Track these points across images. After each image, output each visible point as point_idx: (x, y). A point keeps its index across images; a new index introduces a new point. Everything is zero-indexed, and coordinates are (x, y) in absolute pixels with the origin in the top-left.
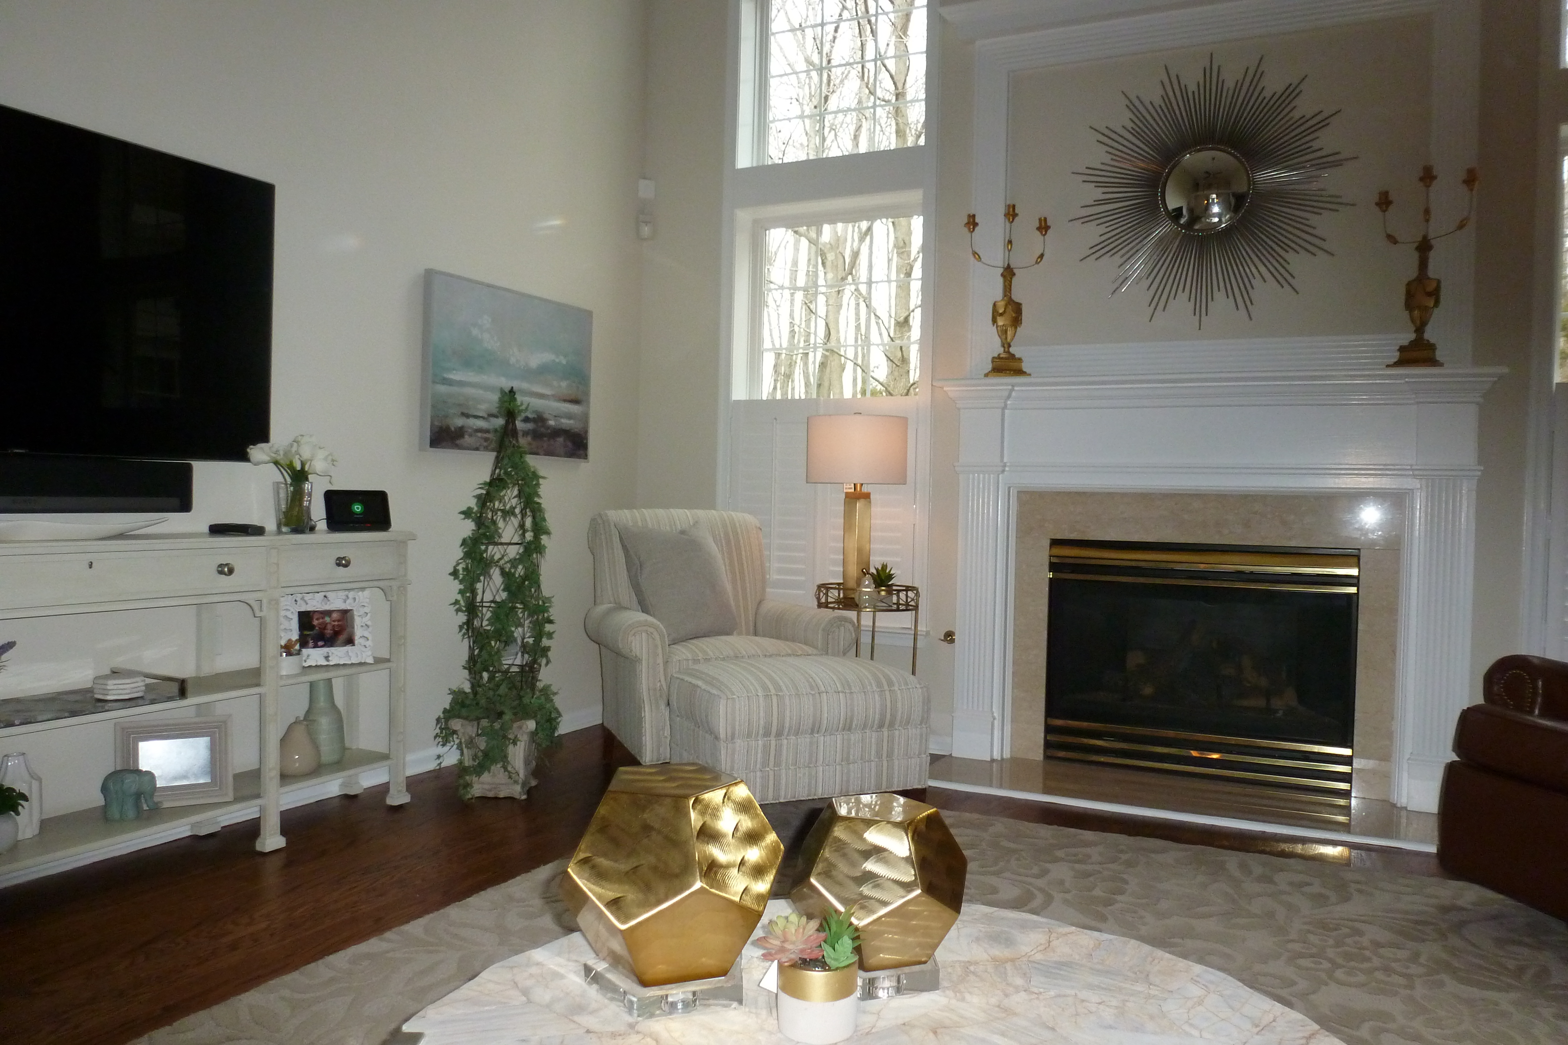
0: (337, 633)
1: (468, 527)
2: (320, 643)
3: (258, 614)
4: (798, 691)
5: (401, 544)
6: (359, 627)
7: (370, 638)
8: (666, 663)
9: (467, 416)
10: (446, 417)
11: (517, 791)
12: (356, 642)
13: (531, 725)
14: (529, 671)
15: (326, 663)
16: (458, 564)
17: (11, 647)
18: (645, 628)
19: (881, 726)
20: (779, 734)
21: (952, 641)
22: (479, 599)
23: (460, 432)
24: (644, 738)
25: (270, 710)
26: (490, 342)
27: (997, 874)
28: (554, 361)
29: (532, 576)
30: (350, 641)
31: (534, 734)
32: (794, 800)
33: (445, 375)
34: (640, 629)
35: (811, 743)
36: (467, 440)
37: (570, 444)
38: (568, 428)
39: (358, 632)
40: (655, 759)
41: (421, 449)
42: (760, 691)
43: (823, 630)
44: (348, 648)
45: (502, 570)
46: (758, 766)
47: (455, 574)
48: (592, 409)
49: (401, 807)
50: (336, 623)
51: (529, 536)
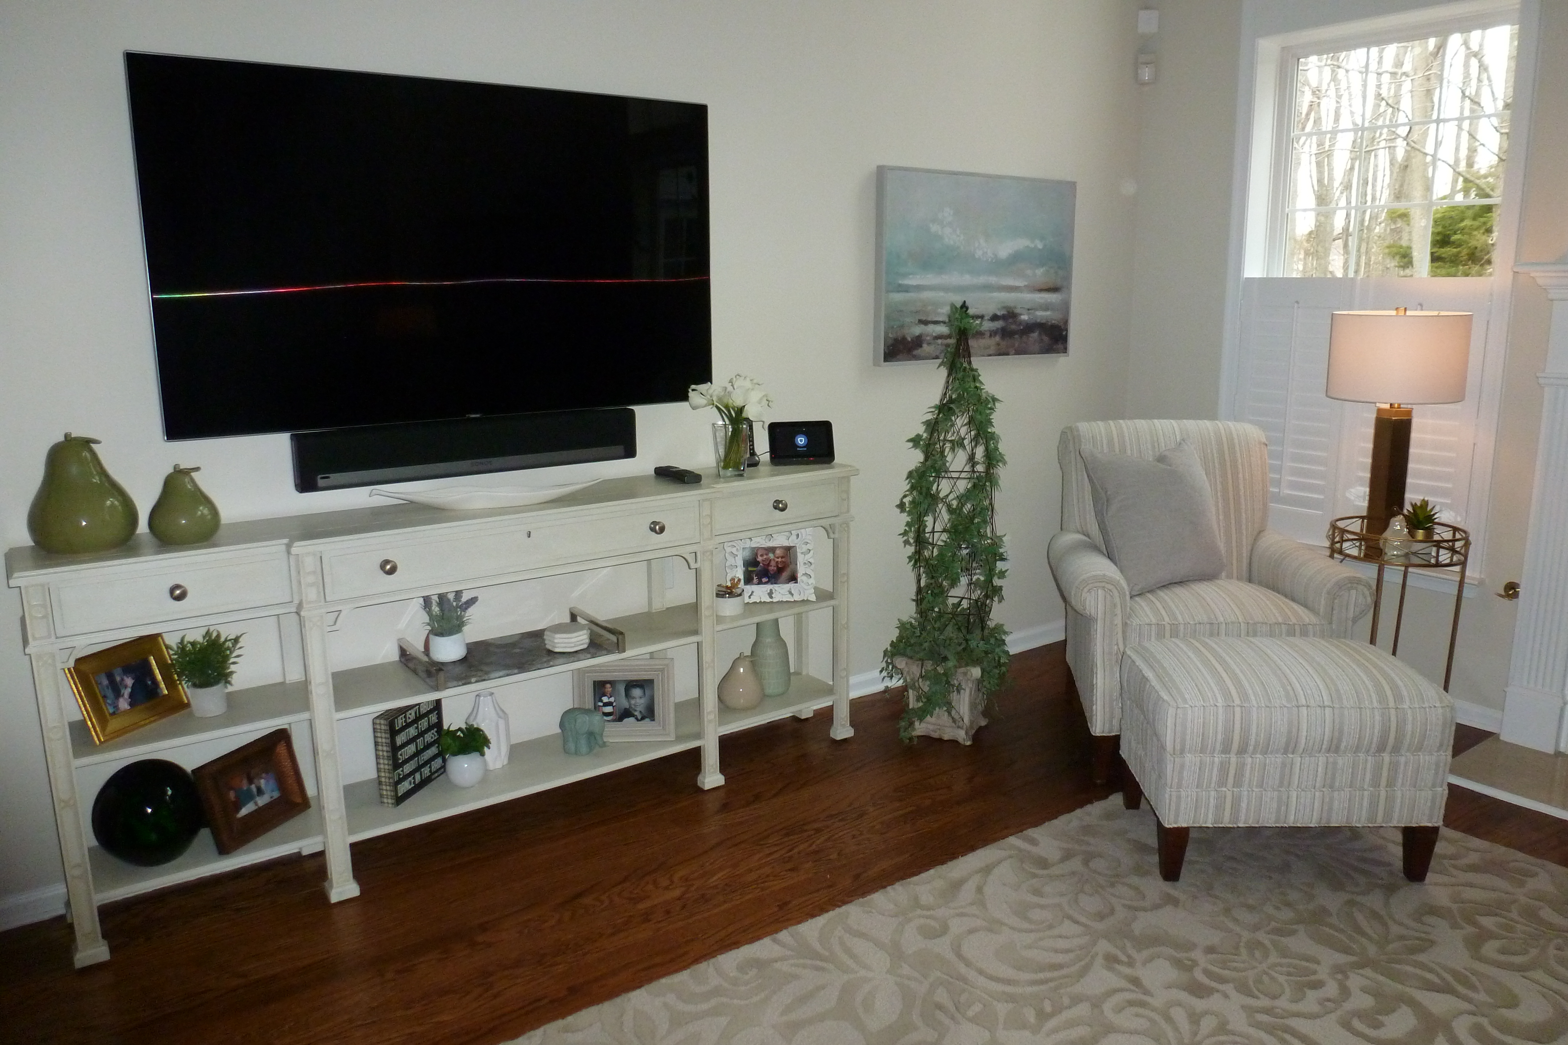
0: (780, 570)
1: (917, 457)
2: (764, 580)
3: (693, 565)
4: (1270, 701)
5: (845, 480)
6: (802, 564)
7: (812, 576)
8: (1125, 625)
9: (925, 323)
10: (902, 326)
11: (962, 736)
12: (799, 580)
13: (976, 672)
14: (981, 610)
15: (769, 600)
16: (905, 496)
17: (474, 603)
18: (1103, 584)
19: (1381, 748)
20: (1242, 751)
21: (1516, 595)
22: (928, 529)
23: (918, 342)
24: (1094, 707)
25: (707, 657)
26: (951, 237)
27: (1521, 969)
28: (1028, 247)
29: (985, 512)
30: (793, 578)
31: (979, 682)
32: (1257, 825)
33: (900, 282)
34: (1096, 584)
35: (1284, 765)
36: (926, 349)
37: (1046, 339)
38: (1044, 321)
39: (801, 570)
40: (1106, 730)
41: (876, 364)
42: (1220, 700)
43: (1328, 593)
44: (791, 585)
45: (949, 506)
46: (1213, 785)
47: (901, 506)
48: (1073, 295)
49: (845, 740)
50: (780, 560)
51: (980, 468)
